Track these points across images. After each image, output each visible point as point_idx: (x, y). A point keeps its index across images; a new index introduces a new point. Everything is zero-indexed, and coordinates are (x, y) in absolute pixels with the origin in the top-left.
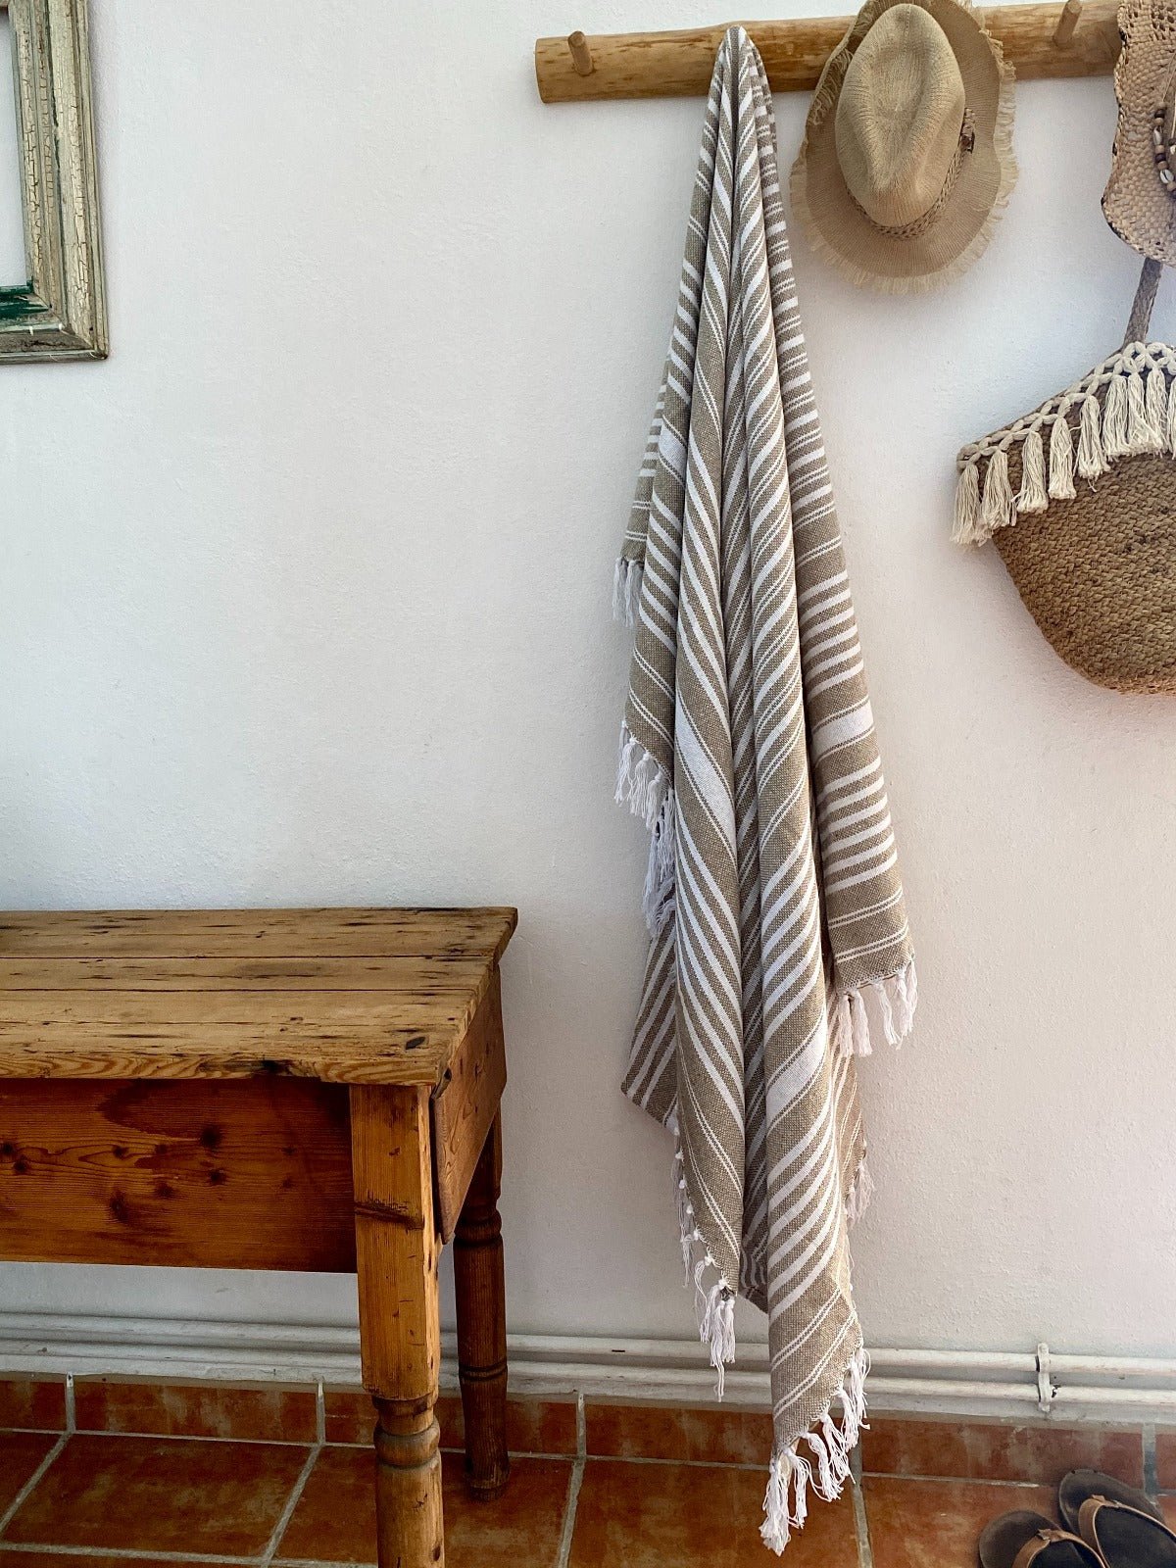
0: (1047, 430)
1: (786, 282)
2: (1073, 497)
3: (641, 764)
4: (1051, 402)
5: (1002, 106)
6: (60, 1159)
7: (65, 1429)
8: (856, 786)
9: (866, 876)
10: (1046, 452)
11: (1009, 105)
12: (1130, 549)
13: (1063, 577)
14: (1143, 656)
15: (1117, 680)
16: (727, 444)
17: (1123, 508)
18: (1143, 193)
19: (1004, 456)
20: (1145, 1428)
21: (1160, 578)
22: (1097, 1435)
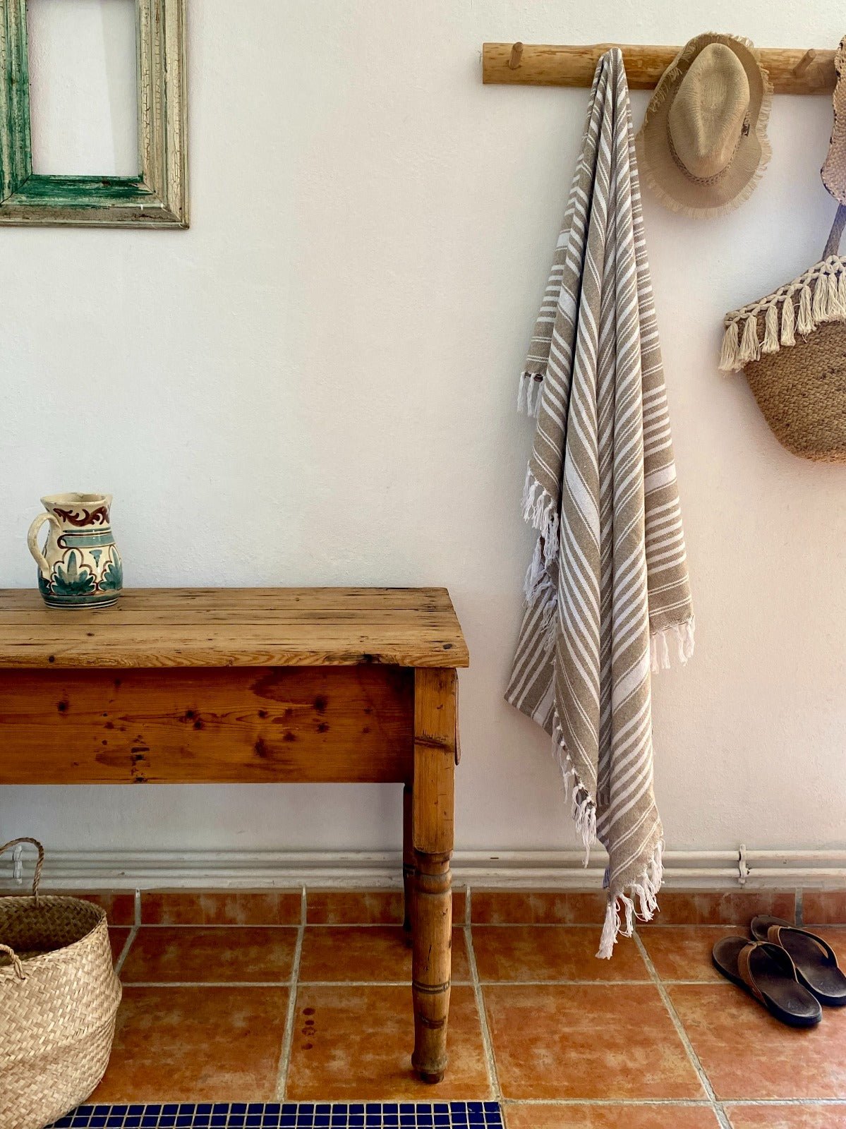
0: (780, 304)
1: (638, 206)
2: (794, 345)
3: (541, 497)
4: (783, 288)
5: (763, 109)
6: (224, 720)
7: (134, 924)
8: (668, 512)
9: (672, 564)
10: (780, 318)
11: (767, 109)
12: (825, 377)
13: (785, 392)
14: (831, 439)
15: (814, 453)
16: (603, 303)
17: (822, 352)
18: (842, 168)
19: (755, 320)
20: (797, 890)
21: (842, 394)
22: (770, 895)
